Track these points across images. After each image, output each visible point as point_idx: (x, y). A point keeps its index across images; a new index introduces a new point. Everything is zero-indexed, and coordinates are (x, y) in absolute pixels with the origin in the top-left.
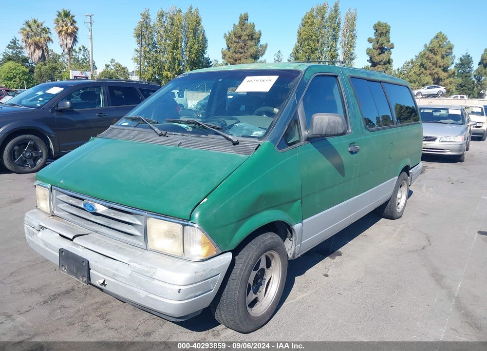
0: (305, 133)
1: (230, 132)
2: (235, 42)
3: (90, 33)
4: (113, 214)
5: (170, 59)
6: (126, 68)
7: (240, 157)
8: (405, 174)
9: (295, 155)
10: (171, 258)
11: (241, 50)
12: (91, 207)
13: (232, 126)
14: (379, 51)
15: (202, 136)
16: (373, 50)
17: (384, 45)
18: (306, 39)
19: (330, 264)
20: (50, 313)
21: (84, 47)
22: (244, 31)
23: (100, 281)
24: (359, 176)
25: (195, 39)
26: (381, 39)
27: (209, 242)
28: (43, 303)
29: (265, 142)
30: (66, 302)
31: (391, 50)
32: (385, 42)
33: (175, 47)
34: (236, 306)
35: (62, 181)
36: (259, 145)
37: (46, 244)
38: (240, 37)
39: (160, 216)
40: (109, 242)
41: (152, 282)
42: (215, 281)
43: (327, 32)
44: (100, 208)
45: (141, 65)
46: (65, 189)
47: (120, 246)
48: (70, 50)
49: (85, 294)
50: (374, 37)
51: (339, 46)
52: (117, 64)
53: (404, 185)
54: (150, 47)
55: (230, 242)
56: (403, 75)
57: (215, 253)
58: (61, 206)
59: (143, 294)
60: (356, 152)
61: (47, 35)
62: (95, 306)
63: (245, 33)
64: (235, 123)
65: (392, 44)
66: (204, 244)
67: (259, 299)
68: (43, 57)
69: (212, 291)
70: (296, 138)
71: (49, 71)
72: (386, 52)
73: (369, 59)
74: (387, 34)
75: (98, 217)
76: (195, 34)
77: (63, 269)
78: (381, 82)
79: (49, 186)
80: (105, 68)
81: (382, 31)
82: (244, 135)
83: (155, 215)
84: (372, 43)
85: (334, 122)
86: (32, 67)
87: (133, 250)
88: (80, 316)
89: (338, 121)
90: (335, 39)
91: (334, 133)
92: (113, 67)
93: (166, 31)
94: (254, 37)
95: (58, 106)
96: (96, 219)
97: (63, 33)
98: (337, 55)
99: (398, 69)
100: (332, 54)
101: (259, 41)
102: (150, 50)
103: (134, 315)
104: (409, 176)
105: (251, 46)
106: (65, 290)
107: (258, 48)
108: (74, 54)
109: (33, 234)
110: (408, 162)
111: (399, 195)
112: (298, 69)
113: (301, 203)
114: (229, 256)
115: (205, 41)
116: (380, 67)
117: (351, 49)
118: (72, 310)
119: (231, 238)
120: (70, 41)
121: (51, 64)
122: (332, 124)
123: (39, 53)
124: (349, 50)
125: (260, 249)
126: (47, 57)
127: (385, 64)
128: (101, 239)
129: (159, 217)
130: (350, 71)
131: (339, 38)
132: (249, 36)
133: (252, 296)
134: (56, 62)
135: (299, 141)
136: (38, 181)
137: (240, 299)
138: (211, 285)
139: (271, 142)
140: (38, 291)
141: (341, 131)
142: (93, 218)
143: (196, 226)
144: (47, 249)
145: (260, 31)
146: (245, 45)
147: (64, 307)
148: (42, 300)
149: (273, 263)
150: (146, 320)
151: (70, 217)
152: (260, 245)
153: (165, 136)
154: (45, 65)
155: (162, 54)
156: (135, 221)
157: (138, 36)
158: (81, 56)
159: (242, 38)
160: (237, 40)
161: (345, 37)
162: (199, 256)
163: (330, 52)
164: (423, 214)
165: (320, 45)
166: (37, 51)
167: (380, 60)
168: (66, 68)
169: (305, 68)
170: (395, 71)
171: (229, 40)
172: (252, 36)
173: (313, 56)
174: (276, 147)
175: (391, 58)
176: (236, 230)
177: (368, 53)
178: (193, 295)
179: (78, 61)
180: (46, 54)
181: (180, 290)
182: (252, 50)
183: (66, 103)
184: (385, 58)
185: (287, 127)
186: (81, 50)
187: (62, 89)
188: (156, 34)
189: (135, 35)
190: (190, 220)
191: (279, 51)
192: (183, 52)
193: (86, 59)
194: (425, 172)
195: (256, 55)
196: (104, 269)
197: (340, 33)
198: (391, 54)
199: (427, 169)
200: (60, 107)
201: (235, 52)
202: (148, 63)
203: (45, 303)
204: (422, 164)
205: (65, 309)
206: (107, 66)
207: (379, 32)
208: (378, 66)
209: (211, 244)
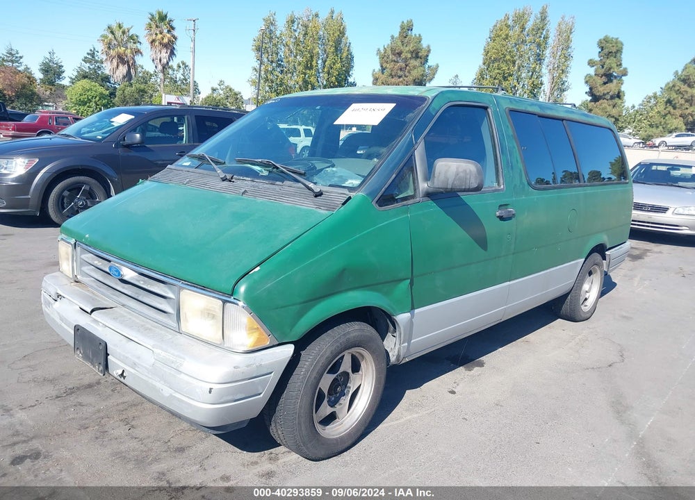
0: (423, 186)
1: (316, 179)
2: (392, 61)
3: (192, 44)
4: (142, 282)
5: (300, 83)
6: (240, 93)
7: (319, 213)
8: (597, 256)
9: (404, 216)
10: (207, 345)
11: (400, 73)
12: (117, 271)
13: (322, 170)
14: (604, 79)
15: (278, 183)
16: (596, 78)
17: (612, 70)
18: (495, 60)
19: (462, 377)
20: (60, 412)
21: (183, 64)
22: (406, 46)
23: (118, 371)
24: (513, 254)
25: (337, 55)
26: (608, 61)
27: (259, 326)
28: (54, 397)
29: (358, 196)
30: (85, 398)
31: (623, 78)
32: (614, 65)
33: (308, 66)
34: (297, 419)
35: (87, 236)
36: (350, 198)
37: (62, 319)
38: (399, 54)
39: (197, 287)
40: (134, 319)
41: (178, 376)
42: (266, 381)
43: (528, 50)
44: (128, 274)
45: (259, 89)
46: (90, 247)
47: (147, 326)
48: (165, 67)
49: (113, 391)
50: (597, 59)
51: (544, 70)
52: (227, 87)
53: (596, 272)
54: (274, 65)
55: (291, 330)
56: (641, 115)
57: (268, 343)
58: (86, 269)
59: (167, 391)
60: (510, 218)
61: (135, 45)
62: (121, 407)
63: (407, 49)
64: (327, 167)
65: (625, 69)
66: (251, 330)
67: (339, 415)
68: (128, 76)
69: (262, 395)
70: (410, 192)
71: (135, 94)
72: (615, 81)
73: (588, 90)
74: (618, 55)
75: (126, 286)
76: (337, 49)
77: (78, 352)
78: (563, 120)
79: (73, 241)
80: (210, 92)
81: (610, 50)
82: (333, 183)
83: (191, 286)
84: (595, 67)
85: (465, 171)
86: (115, 88)
87: (163, 332)
88: (99, 418)
89: (470, 171)
90: (540, 60)
91: (464, 187)
92: (221, 92)
93: (297, 43)
94: (420, 55)
95: (124, 140)
96: (123, 288)
97: (157, 43)
98: (542, 84)
99: (634, 107)
100: (533, 81)
101: (427, 61)
102: (274, 69)
103: (170, 423)
104: (604, 259)
105: (415, 67)
106: (87, 383)
107: (424, 71)
108: (171, 72)
109: (49, 303)
110: (604, 239)
111: (586, 287)
112: (424, 95)
113: (411, 284)
114: (289, 350)
115: (350, 59)
116: (604, 103)
117: (563, 76)
118: (90, 410)
119: (293, 325)
120: (165, 55)
121: (138, 86)
122: (461, 175)
123: (123, 70)
124: (559, 77)
125: (338, 344)
126: (133, 75)
127: (612, 98)
128: (125, 314)
129: (195, 289)
130: (511, 102)
131: (546, 58)
132: (412, 53)
133: (326, 410)
134: (146, 83)
135: (413, 197)
136: (63, 235)
137: (302, 411)
138: (260, 387)
139: (367, 195)
140: (52, 381)
141: (475, 185)
142: (120, 287)
143: (241, 304)
144: (63, 325)
145: (429, 47)
146: (407, 66)
147: (81, 404)
148: (54, 393)
149: (363, 365)
150: (183, 431)
151: (95, 284)
152: (340, 338)
153: (230, 181)
154: (131, 85)
155: (290, 75)
156: (167, 293)
157: (258, 49)
158: (179, 76)
159: (403, 56)
160: (395, 58)
161: (554, 58)
162: (242, 345)
163: (530, 79)
164: (624, 317)
165: (516, 68)
166: (121, 67)
167: (606, 92)
168: (158, 91)
169: (434, 95)
170: (627, 110)
171: (383, 58)
172: (417, 53)
173: (505, 84)
174: (374, 203)
175: (622, 89)
176: (301, 314)
177: (586, 82)
178: (230, 398)
179: (176, 82)
180: (132, 71)
181: (211, 389)
182: (416, 73)
183: (135, 137)
184: (613, 89)
185: (394, 176)
186: (180, 67)
187: (133, 117)
188: (282, 47)
189: (254, 47)
190: (232, 295)
191: (457, 76)
192: (319, 73)
193: (186, 80)
194: (645, 257)
195: (421, 80)
196: (124, 356)
197: (548, 52)
198: (622, 84)
199: (648, 254)
200: (128, 141)
201: (391, 75)
202: (270, 87)
203: (57, 397)
204: (630, 243)
205: (82, 407)
206: (214, 90)
207: (606, 51)
208: (601, 101)
209: (262, 330)
